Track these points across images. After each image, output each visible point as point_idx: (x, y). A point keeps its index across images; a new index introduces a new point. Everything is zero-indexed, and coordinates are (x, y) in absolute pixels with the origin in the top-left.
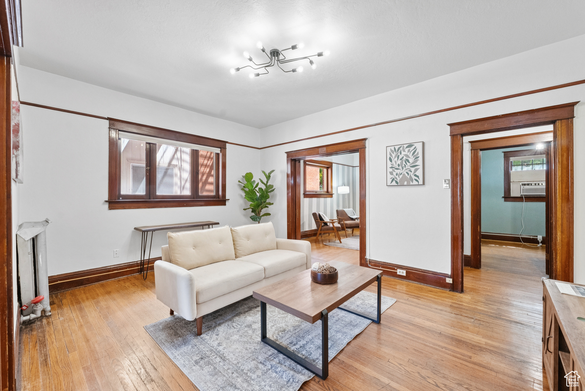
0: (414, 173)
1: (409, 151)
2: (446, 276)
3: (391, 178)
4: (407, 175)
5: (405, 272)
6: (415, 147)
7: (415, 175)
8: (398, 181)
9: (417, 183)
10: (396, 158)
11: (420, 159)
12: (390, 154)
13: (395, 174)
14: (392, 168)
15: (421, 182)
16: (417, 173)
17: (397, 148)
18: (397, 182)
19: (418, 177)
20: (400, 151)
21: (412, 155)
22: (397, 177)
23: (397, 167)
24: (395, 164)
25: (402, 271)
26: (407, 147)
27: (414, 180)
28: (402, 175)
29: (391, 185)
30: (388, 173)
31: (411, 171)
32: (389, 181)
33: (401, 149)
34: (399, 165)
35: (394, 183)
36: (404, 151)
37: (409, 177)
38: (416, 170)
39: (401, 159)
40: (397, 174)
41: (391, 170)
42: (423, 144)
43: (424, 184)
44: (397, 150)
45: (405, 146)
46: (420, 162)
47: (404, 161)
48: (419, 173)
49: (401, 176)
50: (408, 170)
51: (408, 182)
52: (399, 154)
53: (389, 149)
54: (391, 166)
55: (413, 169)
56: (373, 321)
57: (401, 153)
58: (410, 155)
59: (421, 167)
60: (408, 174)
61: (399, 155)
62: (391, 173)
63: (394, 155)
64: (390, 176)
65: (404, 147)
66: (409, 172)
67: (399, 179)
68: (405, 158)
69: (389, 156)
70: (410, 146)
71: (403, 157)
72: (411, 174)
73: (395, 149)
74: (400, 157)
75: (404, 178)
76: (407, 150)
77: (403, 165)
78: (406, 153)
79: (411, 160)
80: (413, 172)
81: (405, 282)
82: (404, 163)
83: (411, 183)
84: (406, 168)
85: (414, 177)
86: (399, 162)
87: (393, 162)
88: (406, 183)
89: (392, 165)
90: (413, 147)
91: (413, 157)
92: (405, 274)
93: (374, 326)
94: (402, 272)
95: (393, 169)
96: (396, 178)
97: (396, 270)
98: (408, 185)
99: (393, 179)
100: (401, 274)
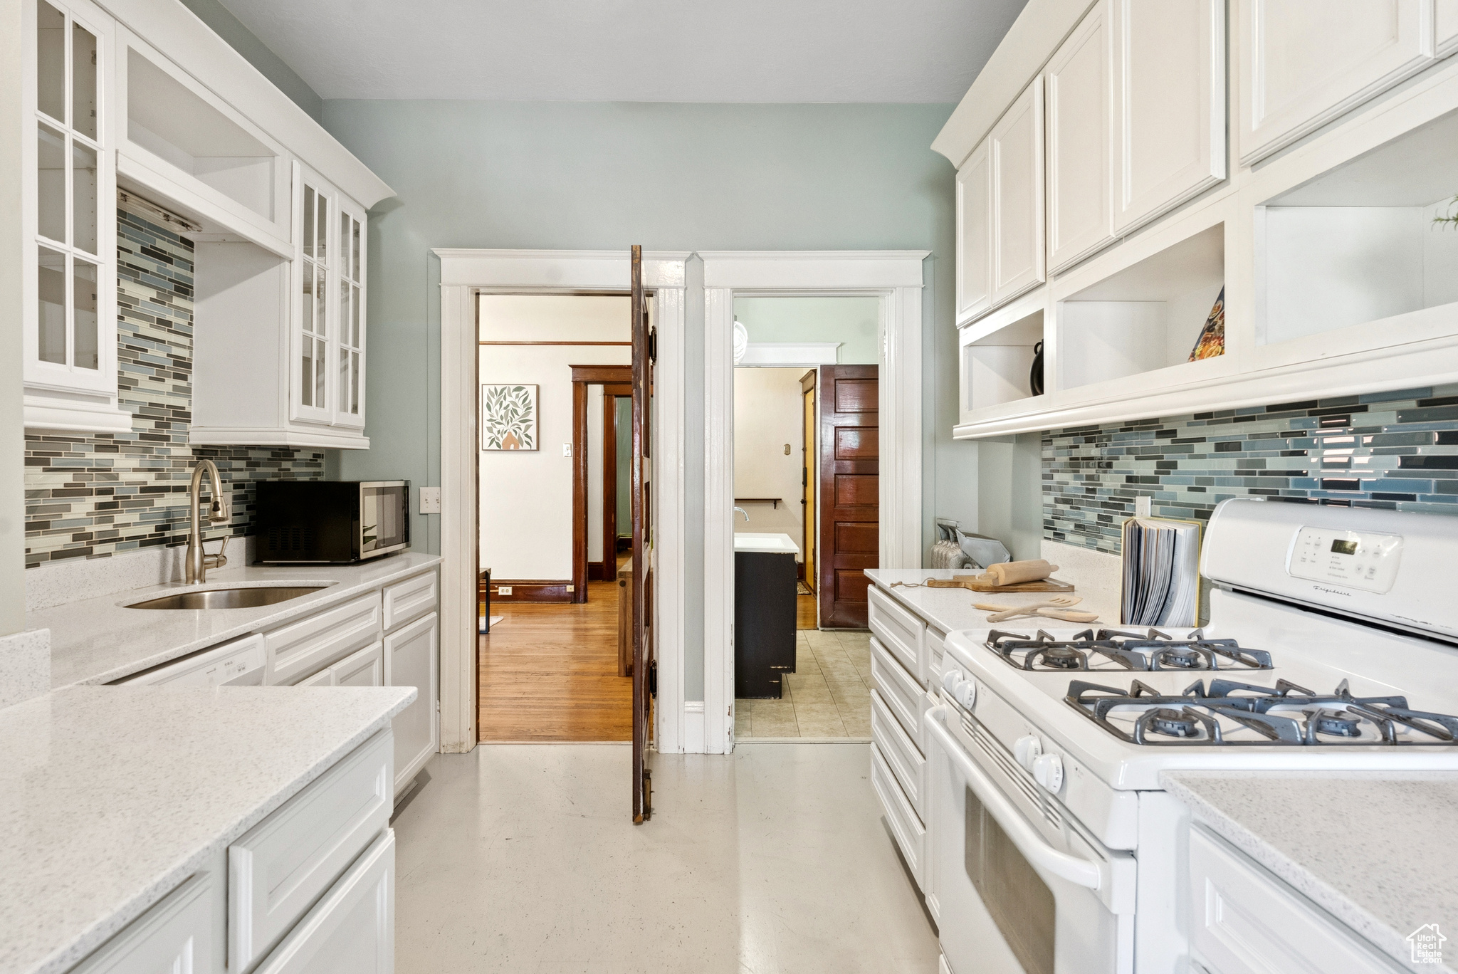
0: (524, 432)
1: (517, 396)
2: (566, 583)
3: (490, 438)
4: (513, 433)
5: (510, 589)
6: (527, 392)
7: (527, 436)
8: (501, 444)
9: (528, 447)
10: (498, 406)
11: (534, 410)
12: (489, 398)
13: (495, 430)
14: (490, 420)
15: (534, 447)
16: (528, 433)
17: (499, 388)
18: (498, 445)
19: (530, 438)
20: (504, 394)
21: (522, 403)
22: (499, 436)
23: (500, 420)
24: (495, 415)
25: (505, 588)
26: (515, 390)
27: (525, 443)
28: (506, 434)
29: (490, 448)
30: (485, 429)
31: (520, 429)
32: (487, 442)
33: (506, 391)
34: (502, 418)
35: (494, 446)
36: (510, 396)
37: (517, 437)
38: (528, 427)
39: (505, 408)
40: (499, 432)
41: (489, 424)
42: (538, 387)
43: (538, 449)
44: (500, 393)
45: (512, 388)
46: (533, 416)
47: (510, 412)
48: (532, 432)
49: (505, 436)
50: (516, 426)
51: (516, 446)
52: (502, 399)
53: (486, 389)
54: (489, 418)
55: (523, 426)
56: (482, 632)
57: (505, 399)
58: (519, 403)
59: (534, 423)
60: (516, 433)
61: (502, 402)
62: (490, 430)
63: (494, 401)
64: (487, 434)
65: (509, 389)
66: (518, 430)
67: (501, 440)
68: (511, 406)
69: (486, 401)
70: (519, 388)
71: (508, 405)
72: (521, 433)
73: (496, 389)
74: (504, 405)
75: (510, 439)
76: (514, 394)
77: (509, 418)
78: (513, 399)
79: (521, 411)
80: (523, 429)
81: (510, 605)
82: (510, 414)
83: (521, 448)
84: (513, 423)
85: (524, 439)
86: (502, 412)
87: (493, 411)
88: (512, 447)
89: (491, 416)
90: (523, 392)
91: (524, 407)
92: (510, 593)
94: (505, 591)
95: (493, 422)
96: (499, 439)
97: (498, 589)
98: (516, 450)
99: (493, 439)
100: (505, 594)
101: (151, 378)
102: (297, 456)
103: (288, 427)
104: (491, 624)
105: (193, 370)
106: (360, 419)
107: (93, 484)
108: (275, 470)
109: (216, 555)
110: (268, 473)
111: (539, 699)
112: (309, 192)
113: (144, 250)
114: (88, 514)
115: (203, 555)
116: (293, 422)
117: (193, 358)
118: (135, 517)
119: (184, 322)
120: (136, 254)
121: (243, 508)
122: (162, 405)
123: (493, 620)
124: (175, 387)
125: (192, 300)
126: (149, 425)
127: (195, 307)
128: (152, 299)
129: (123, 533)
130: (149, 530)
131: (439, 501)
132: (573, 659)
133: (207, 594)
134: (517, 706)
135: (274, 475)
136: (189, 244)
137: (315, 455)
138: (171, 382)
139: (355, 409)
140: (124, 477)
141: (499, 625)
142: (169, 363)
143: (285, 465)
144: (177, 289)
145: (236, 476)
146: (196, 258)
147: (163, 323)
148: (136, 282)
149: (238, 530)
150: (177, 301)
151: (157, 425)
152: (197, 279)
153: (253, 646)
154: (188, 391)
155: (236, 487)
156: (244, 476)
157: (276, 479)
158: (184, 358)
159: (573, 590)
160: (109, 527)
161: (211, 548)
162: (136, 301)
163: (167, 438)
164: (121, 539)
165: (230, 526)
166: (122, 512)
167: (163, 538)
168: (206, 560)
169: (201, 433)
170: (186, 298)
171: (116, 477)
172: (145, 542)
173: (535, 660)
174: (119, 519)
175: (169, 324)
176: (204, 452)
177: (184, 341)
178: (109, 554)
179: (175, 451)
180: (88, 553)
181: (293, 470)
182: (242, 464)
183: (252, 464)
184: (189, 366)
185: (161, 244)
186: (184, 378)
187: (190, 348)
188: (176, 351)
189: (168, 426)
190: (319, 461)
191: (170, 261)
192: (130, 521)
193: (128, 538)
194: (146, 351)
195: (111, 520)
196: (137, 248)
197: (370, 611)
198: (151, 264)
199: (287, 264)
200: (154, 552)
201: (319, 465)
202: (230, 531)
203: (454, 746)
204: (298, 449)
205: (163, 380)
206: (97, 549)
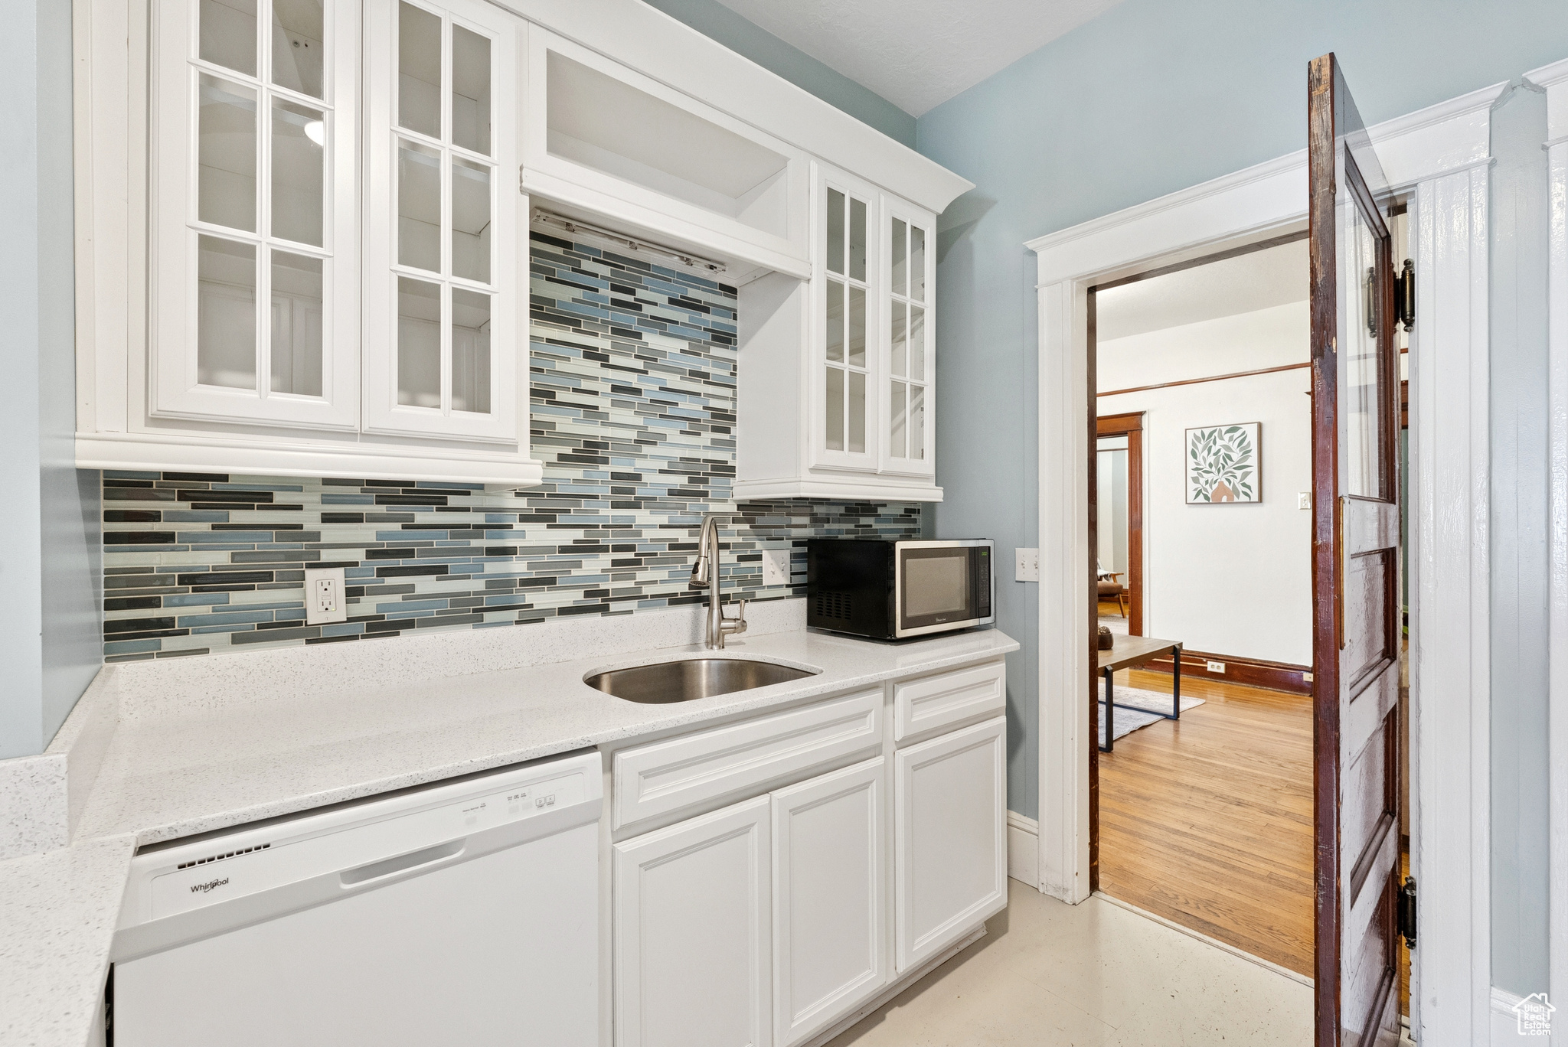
0: (1241, 481)
1: (1231, 439)
2: (1303, 668)
3: (1195, 490)
4: (1226, 483)
5: (1222, 665)
6: (1244, 433)
7: (1244, 485)
8: (1210, 496)
9: (1247, 499)
10: (1206, 452)
11: (1254, 454)
12: (1194, 444)
13: (1203, 481)
14: (1196, 469)
15: (1255, 497)
16: (1247, 481)
17: (1207, 432)
18: (1206, 497)
19: (1249, 487)
20: (1213, 438)
21: (1238, 447)
22: (1208, 487)
23: (1208, 469)
24: (1202, 462)
25: (1216, 664)
26: (1227, 432)
27: (1241, 493)
28: (1217, 484)
29: (1196, 501)
30: (1190, 480)
31: (1236, 477)
32: (1191, 494)
33: (1216, 434)
34: (1211, 465)
35: (1201, 499)
36: (1222, 439)
37: (1231, 487)
38: (1246, 475)
39: (1215, 454)
40: (1207, 482)
41: (1195, 474)
42: (1260, 426)
43: (1261, 500)
44: (1208, 437)
45: (1224, 429)
46: (1253, 460)
47: (1221, 457)
48: (1252, 480)
49: (1215, 486)
50: (1230, 474)
51: (1230, 497)
52: (1211, 444)
53: (1190, 434)
54: (1195, 466)
55: (1239, 473)
56: (1167, 717)
57: (1215, 443)
58: (1234, 446)
59: (1255, 470)
60: (1230, 482)
61: (1211, 447)
62: (1196, 480)
63: (1200, 446)
64: (1192, 485)
65: (1220, 431)
66: (1232, 479)
67: (1210, 491)
68: (1223, 451)
69: (1190, 447)
70: (1233, 429)
71: (1219, 450)
72: (1236, 482)
73: (1203, 434)
74: (1214, 450)
75: (1222, 489)
76: (1227, 437)
77: (1220, 465)
78: (1226, 442)
79: (1236, 456)
80: (1239, 477)
81: (1221, 686)
82: (1221, 461)
83: (1236, 500)
84: (1226, 471)
85: (1241, 488)
86: (1211, 459)
87: (1200, 459)
88: (1224, 499)
89: (1197, 464)
90: (1239, 432)
91: (1240, 451)
92: (1222, 670)
93: (1170, 725)
94: (1214, 667)
95: (1200, 472)
96: (1206, 490)
97: (1206, 663)
98: (1230, 503)
99: (1200, 492)
100: (1215, 670)
101: (682, 432)
102: (880, 510)
103: (806, 475)
104: (1182, 707)
105: (737, 422)
106: (927, 466)
107: (610, 540)
108: (852, 526)
109: (735, 620)
110: (843, 530)
111: (1213, 844)
112: (834, 198)
113: (672, 301)
114: (603, 570)
115: (722, 618)
116: (814, 470)
117: (737, 410)
118: (663, 574)
119: (727, 373)
120: (663, 306)
121: (802, 567)
122: (698, 460)
123: (1187, 702)
124: (714, 441)
125: (736, 349)
126: (681, 481)
127: (739, 356)
128: (682, 351)
129: (647, 590)
130: (684, 587)
131: (1036, 566)
132: (1289, 786)
134: (1173, 847)
135: (848, 532)
136: (731, 291)
137: (906, 510)
138: (707, 436)
139: (920, 454)
140: (647, 534)
141: (1196, 711)
142: (707, 415)
143: (864, 521)
144: (714, 338)
145: (796, 533)
146: (739, 304)
147: (696, 374)
148: (661, 334)
149: (798, 590)
150: (715, 351)
151: (691, 480)
152: (740, 325)
154: (731, 444)
155: (795, 544)
156: (809, 533)
157: (852, 537)
158: (726, 411)
159: (1312, 680)
160: (630, 584)
161: (730, 610)
162: (663, 353)
163: (705, 494)
164: (646, 597)
165: (788, 586)
166: (646, 569)
167: (697, 596)
168: (723, 624)
169: (747, 487)
170: (727, 348)
171: (639, 533)
172: (675, 600)
173: (1228, 775)
174: (641, 576)
175: (706, 375)
176: (752, 510)
177: (728, 392)
178: (631, 612)
179: (713, 507)
180: (603, 609)
181: (875, 526)
182: (806, 520)
183: (816, 520)
184: (733, 418)
185: (693, 293)
186: (727, 431)
187: (734, 399)
188: (714, 403)
189: (705, 481)
190: (913, 516)
191: (706, 310)
192: (656, 578)
193: (653, 596)
194: (677, 404)
195: (632, 577)
196: (663, 299)
197: (863, 715)
198: (682, 315)
199: (803, 285)
200: (686, 611)
201: (915, 521)
202: (790, 591)
203: (1057, 889)
204: (883, 504)
205: (699, 434)
206: (614, 606)
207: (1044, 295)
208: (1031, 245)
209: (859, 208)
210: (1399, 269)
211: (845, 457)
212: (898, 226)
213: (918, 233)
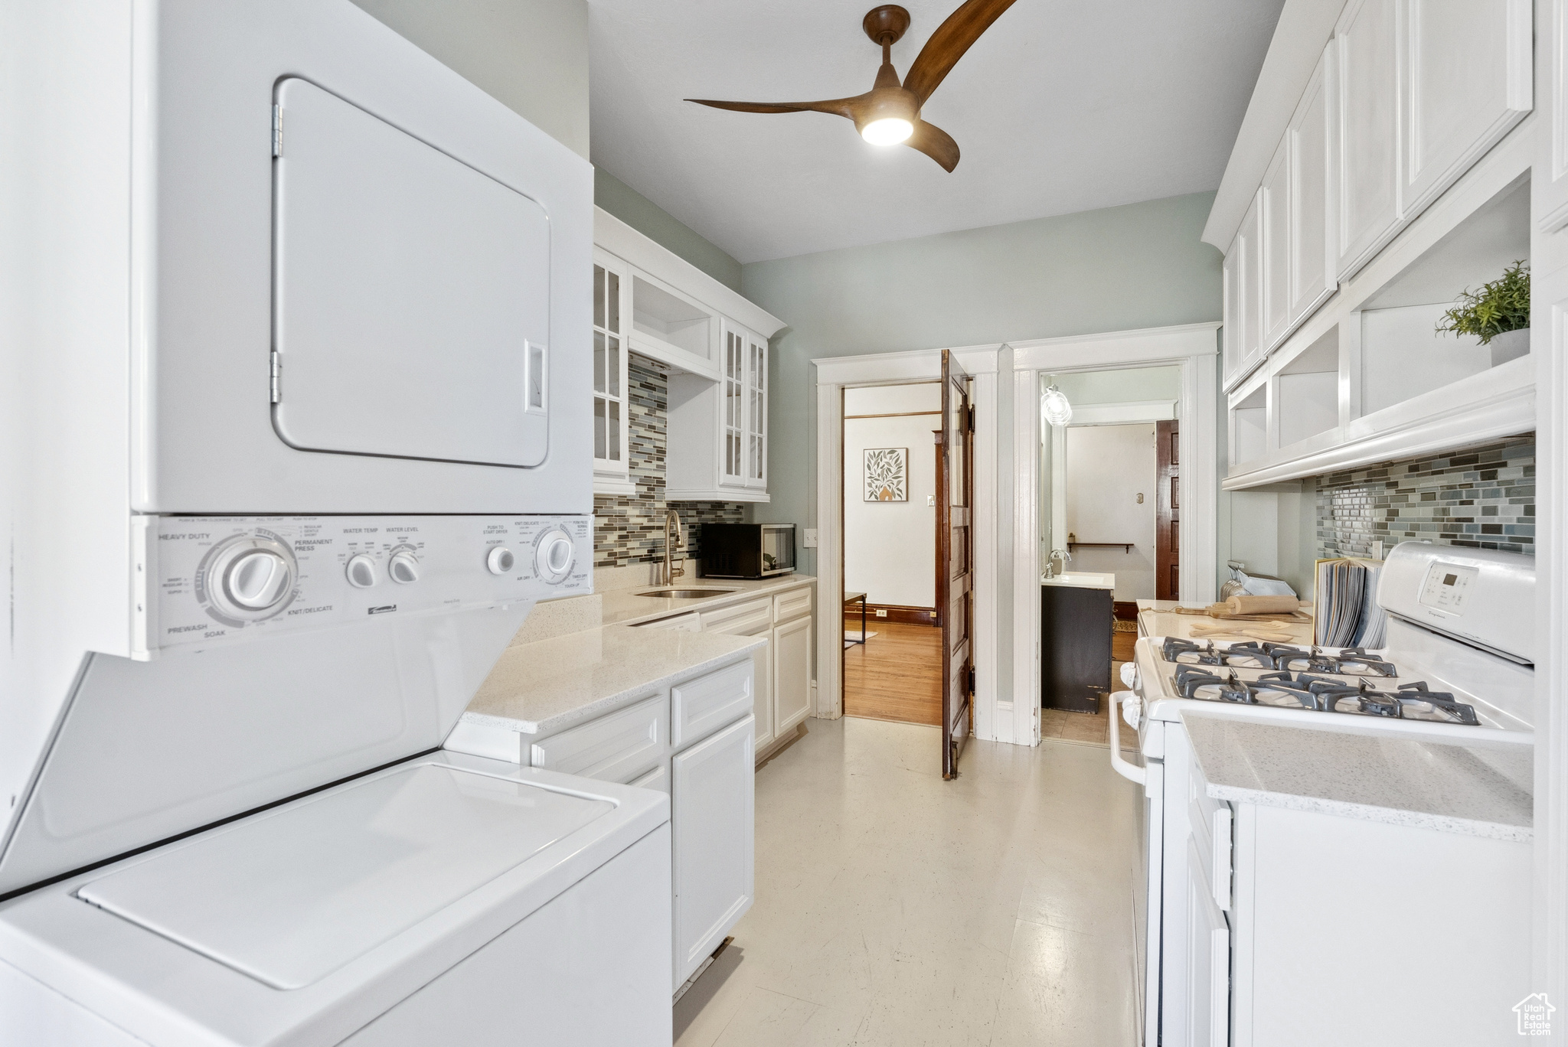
0: (897, 486)
1: (891, 458)
2: (931, 609)
3: (870, 492)
4: (888, 488)
5: (885, 612)
6: (898, 454)
7: (898, 489)
8: (878, 496)
9: (899, 499)
10: (876, 466)
11: (904, 469)
12: (869, 461)
13: (874, 485)
14: (870, 477)
15: (904, 499)
16: (900, 487)
17: (877, 452)
18: (876, 497)
19: (901, 491)
20: (880, 456)
21: (895, 463)
22: (877, 490)
23: (877, 477)
24: (874, 473)
25: (882, 611)
26: (889, 453)
27: (897, 495)
29: (870, 500)
30: (866, 485)
31: (893, 484)
32: (867, 495)
33: (882, 454)
34: (879, 475)
35: (873, 498)
36: (885, 458)
37: (890, 491)
38: (899, 482)
39: (881, 468)
40: (876, 487)
41: (869, 481)
42: (907, 450)
43: (907, 500)
44: (877, 456)
45: (887, 451)
46: (903, 473)
47: (885, 470)
48: (903, 486)
49: (881, 489)
50: (890, 482)
51: (890, 498)
53: (867, 452)
54: (869, 475)
55: (895, 481)
56: (858, 642)
57: (881, 460)
58: (892, 463)
59: (904, 479)
60: (890, 487)
61: (879, 462)
62: (870, 485)
63: (873, 462)
64: (868, 489)
65: (885, 452)
66: (891, 485)
67: (879, 493)
68: (886, 466)
69: (866, 462)
70: (892, 452)
71: (884, 465)
72: (893, 487)
73: (874, 453)
74: (881, 466)
75: (885, 492)
76: (888, 456)
77: (884, 475)
78: (888, 460)
79: (894, 470)
80: (895, 484)
81: (885, 625)
82: (885, 472)
83: (893, 499)
84: (888, 479)
85: (897, 492)
86: (879, 471)
87: (872, 470)
88: (887, 499)
89: (871, 474)
90: (896, 454)
91: (896, 466)
92: (885, 615)
93: (860, 647)
94: (881, 613)
95: (872, 479)
96: (876, 492)
97: (876, 611)
98: (890, 501)
99: (872, 493)
100: (881, 615)
101: (645, 461)
102: (726, 507)
103: (718, 489)
104: (866, 637)
105: (667, 455)
106: (763, 482)
107: (617, 525)
108: (713, 516)
109: (679, 569)
110: (709, 518)
111: (895, 692)
112: (730, 336)
113: (642, 385)
114: (615, 541)
115: (672, 569)
116: (721, 486)
117: (667, 447)
118: (636, 544)
119: (662, 426)
120: (638, 388)
121: (694, 541)
122: (651, 477)
123: (868, 635)
124: (658, 466)
125: (666, 412)
126: (644, 489)
127: (668, 416)
128: (645, 414)
129: (632, 553)
130: (644, 552)
131: (816, 539)
132: (926, 667)
133: (673, 592)
134: (876, 695)
135: (713, 520)
136: (664, 377)
137: (738, 507)
138: (655, 463)
139: (760, 475)
140: (633, 520)
141: (874, 638)
142: (654, 451)
143: (720, 513)
144: (658, 406)
145: (690, 520)
146: (668, 385)
147: (651, 427)
148: (638, 404)
149: (692, 554)
150: (659, 413)
151: (649, 489)
152: (669, 398)
153: (694, 619)
154: (664, 467)
155: (690, 527)
156: (695, 520)
157: (714, 522)
158: (662, 448)
159: (935, 616)
160: (624, 549)
161: (676, 565)
162: (637, 416)
163: (653, 497)
164: (630, 557)
165: (687, 552)
166: (631, 541)
167: (651, 558)
168: (674, 571)
169: (673, 492)
170: (662, 411)
171: (627, 520)
172: (643, 560)
173: (894, 666)
174: (630, 545)
175: (654, 427)
176: (674, 505)
177: (661, 437)
178: (625, 565)
179: (658, 505)
180: (614, 564)
181: (724, 517)
182: (694, 513)
183: (700, 513)
184: (664, 452)
185: (651, 380)
186: (662, 460)
187: (666, 441)
188: (658, 444)
189: (653, 490)
190: (741, 510)
191: (654, 389)
192: (637, 548)
193: (634, 557)
194: (642, 445)
195: (625, 545)
196: (637, 384)
197: (764, 608)
198: (644, 393)
199: (717, 384)
200: (647, 566)
201: (741, 513)
202: (687, 555)
203: (826, 714)
204: (727, 503)
205: (651, 462)
206: (619, 562)
207: (820, 389)
208: (814, 361)
209: (739, 340)
210: (971, 407)
211: (732, 479)
212: (753, 347)
213: (761, 350)
